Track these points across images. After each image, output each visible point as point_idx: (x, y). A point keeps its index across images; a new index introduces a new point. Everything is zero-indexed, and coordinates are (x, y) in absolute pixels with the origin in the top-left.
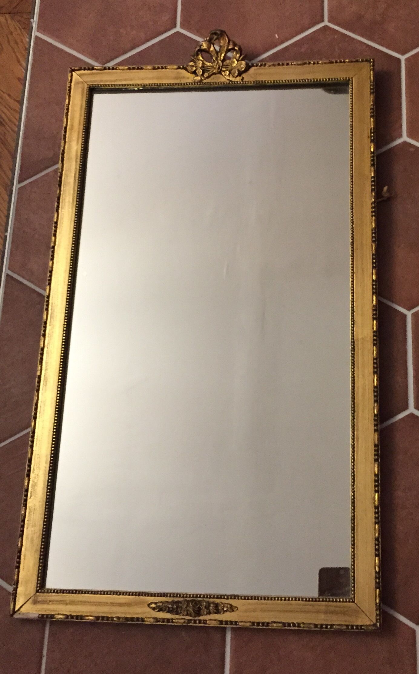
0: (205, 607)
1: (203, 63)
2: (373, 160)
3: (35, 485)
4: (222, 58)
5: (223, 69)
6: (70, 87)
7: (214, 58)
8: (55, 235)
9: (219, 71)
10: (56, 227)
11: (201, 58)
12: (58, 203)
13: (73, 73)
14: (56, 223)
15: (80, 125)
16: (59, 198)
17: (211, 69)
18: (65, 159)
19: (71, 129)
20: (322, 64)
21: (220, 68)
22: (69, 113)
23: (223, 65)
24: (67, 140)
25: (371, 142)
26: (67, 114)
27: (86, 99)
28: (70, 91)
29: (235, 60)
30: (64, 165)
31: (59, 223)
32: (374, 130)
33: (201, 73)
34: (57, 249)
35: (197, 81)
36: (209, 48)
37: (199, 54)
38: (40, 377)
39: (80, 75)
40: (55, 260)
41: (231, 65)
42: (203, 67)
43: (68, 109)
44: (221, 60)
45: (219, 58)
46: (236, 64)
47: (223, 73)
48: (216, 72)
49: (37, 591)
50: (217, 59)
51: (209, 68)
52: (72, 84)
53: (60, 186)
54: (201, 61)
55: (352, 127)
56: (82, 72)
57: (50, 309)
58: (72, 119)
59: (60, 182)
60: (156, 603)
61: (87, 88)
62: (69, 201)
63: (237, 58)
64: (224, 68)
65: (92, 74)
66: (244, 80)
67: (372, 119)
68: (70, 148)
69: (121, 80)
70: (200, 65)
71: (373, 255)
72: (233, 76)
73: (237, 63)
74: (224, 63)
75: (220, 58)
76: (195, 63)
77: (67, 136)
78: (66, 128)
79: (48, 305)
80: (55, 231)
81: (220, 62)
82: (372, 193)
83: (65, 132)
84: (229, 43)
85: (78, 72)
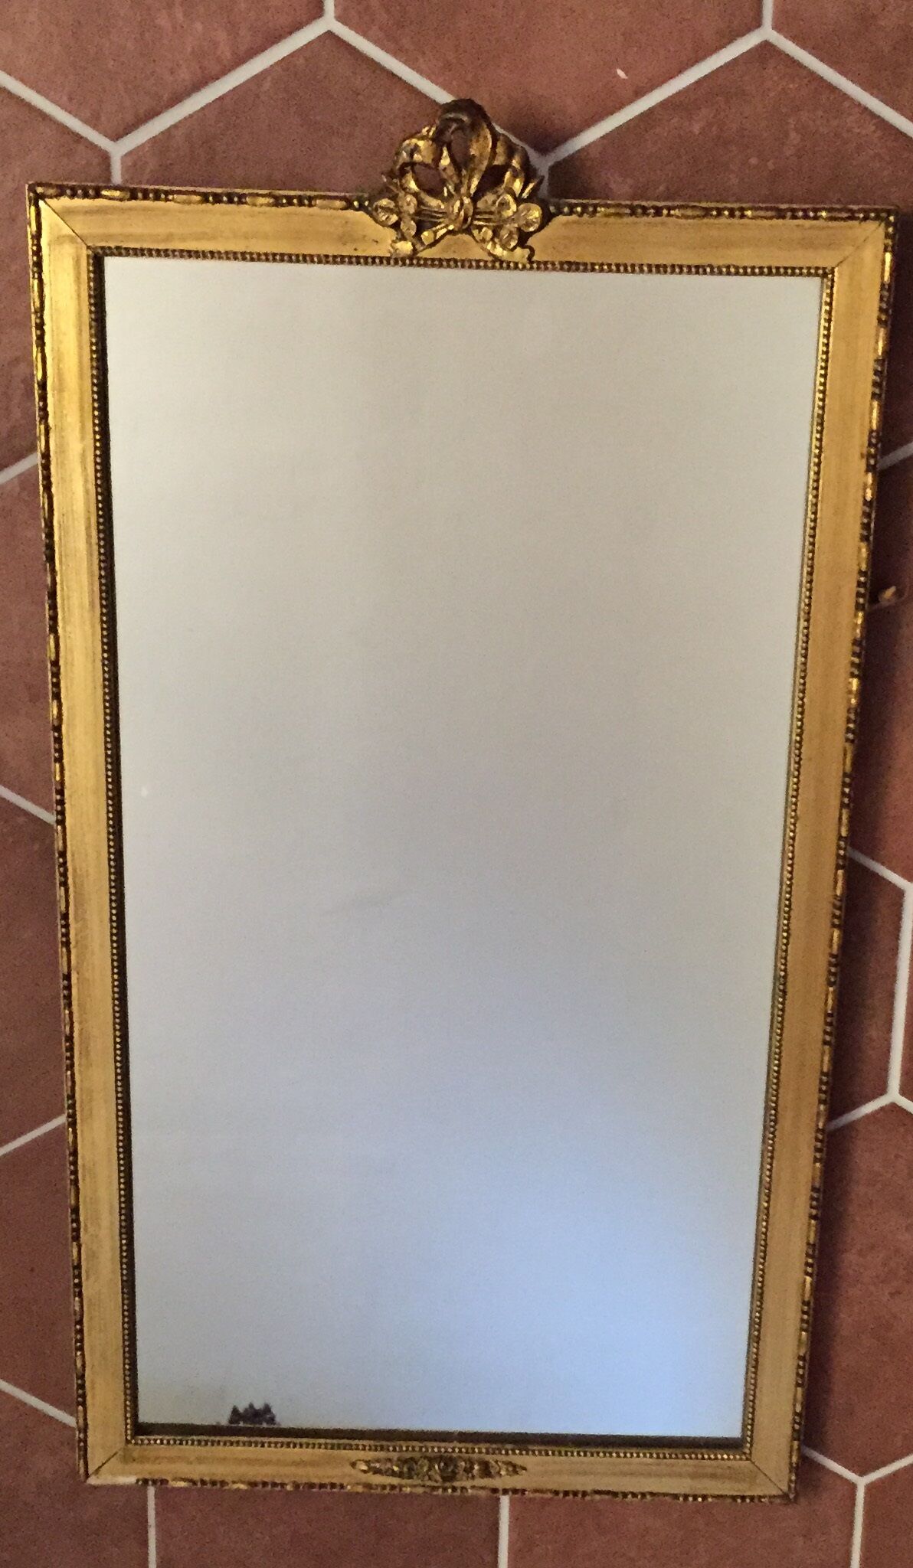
0: (465, 1470)
1: (420, 202)
2: (866, 526)
3: (93, 1255)
4: (472, 191)
5: (476, 223)
6: (38, 253)
7: (450, 187)
8: (57, 696)
9: (465, 227)
10: (56, 675)
11: (413, 185)
12: (54, 607)
13: (41, 203)
14: (56, 663)
15: (81, 376)
16: (53, 595)
17: (441, 220)
18: (53, 479)
19: (60, 389)
20: (753, 218)
21: (469, 219)
22: (47, 339)
23: (475, 213)
24: (51, 421)
25: (867, 471)
26: (41, 339)
27: (90, 296)
28: (39, 264)
29: (509, 198)
30: (55, 499)
31: (61, 663)
32: (877, 438)
33: (413, 233)
34: (68, 732)
35: (401, 256)
36: (438, 159)
37: (408, 173)
38: (70, 1038)
39: (63, 214)
40: (65, 761)
41: (499, 212)
42: (418, 213)
43: (40, 326)
44: (469, 195)
45: (463, 190)
46: (514, 213)
47: (475, 232)
48: (457, 229)
49: (128, 1442)
50: (457, 189)
51: (439, 218)
52: (44, 242)
53: (51, 559)
54: (415, 195)
55: (821, 424)
56: (65, 201)
57: (70, 881)
58: (59, 359)
59: (50, 547)
60: (367, 1463)
61: (88, 256)
62: (81, 606)
63: (518, 192)
64: (479, 220)
65: (100, 211)
66: (535, 258)
67: (875, 404)
68: (62, 450)
69: (183, 239)
70: (412, 211)
71: (845, 775)
72: (504, 247)
73: (515, 210)
74: (480, 205)
75: (469, 188)
76: (394, 198)
77: (50, 409)
78: (43, 385)
79: (64, 875)
80: (57, 685)
81: (467, 201)
82: (856, 616)
83: (43, 398)
84: (494, 146)
85: (53, 202)
